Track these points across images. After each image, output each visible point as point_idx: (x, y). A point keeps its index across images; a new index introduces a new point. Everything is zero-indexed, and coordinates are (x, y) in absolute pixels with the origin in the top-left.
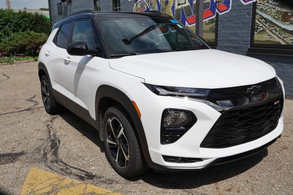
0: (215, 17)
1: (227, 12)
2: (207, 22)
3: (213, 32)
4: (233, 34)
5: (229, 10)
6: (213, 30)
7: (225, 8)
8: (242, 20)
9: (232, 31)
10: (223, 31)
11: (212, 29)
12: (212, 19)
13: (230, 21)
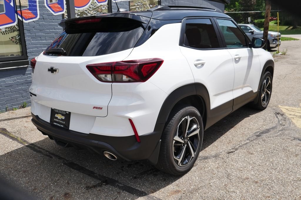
0: (16, 25)
1: (34, 20)
2: (4, 30)
3: (17, 44)
4: (46, 45)
5: (37, 18)
6: (16, 41)
7: (32, 15)
8: (54, 30)
9: (45, 41)
10: (33, 42)
11: (14, 40)
12: (11, 27)
13: (40, 30)
